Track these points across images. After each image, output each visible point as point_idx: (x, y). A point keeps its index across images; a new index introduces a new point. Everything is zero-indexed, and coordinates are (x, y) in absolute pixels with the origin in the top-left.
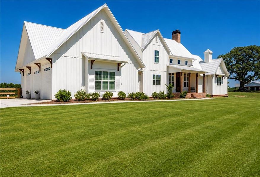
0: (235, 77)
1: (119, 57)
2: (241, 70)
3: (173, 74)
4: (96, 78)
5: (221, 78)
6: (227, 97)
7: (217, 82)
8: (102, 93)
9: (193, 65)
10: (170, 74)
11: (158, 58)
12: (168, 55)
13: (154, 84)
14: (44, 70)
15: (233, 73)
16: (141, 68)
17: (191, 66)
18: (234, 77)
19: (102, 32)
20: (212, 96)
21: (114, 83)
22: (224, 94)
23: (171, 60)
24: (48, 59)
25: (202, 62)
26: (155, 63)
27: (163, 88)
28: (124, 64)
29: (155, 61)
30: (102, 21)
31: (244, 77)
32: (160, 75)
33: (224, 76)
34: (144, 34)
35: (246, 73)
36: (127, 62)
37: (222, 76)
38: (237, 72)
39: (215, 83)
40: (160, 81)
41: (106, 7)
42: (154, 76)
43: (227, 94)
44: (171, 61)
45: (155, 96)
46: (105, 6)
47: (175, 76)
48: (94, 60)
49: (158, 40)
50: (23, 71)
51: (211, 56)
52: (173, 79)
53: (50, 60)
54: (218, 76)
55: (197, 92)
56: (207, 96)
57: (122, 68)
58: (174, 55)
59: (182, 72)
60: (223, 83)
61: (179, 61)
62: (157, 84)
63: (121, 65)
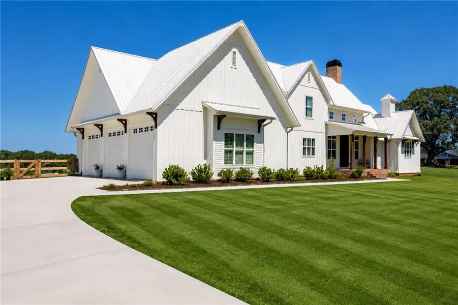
3: (334, 137)
4: (226, 145)
5: (410, 143)
6: (420, 175)
7: (405, 151)
8: (234, 170)
9: (365, 121)
10: (329, 137)
11: (311, 110)
12: (327, 104)
13: (304, 153)
14: (133, 131)
16: (292, 128)
17: (362, 124)
19: (234, 67)
20: (397, 175)
23: (331, 113)
24: (150, 114)
25: (379, 116)
26: (307, 118)
27: (319, 160)
28: (270, 121)
29: (306, 115)
30: (235, 49)
32: (314, 139)
33: (416, 141)
34: (284, 66)
36: (274, 118)
37: (413, 141)
39: (402, 153)
40: (313, 149)
42: (304, 140)
43: (420, 171)
44: (331, 115)
45: (310, 175)
46: (242, 23)
48: (225, 116)
49: (312, 78)
50: (82, 131)
51: (393, 106)
52: (334, 146)
53: (154, 115)
54: (407, 142)
55: (375, 168)
56: (390, 175)
57: (265, 127)
58: (336, 104)
59: (353, 135)
60: (414, 154)
61: (344, 115)
62: (309, 154)
63: (264, 123)
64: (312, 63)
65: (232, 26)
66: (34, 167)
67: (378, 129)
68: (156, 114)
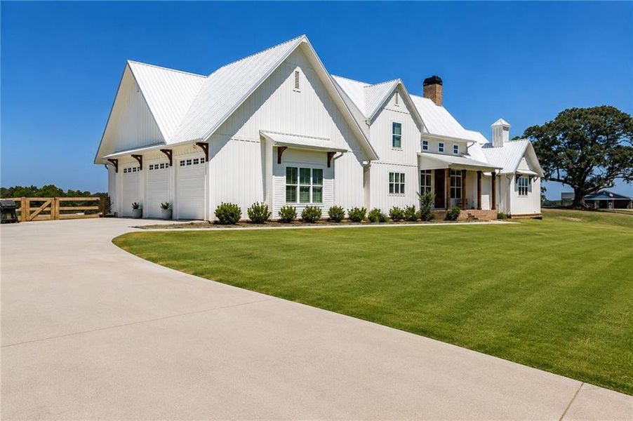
0: (563, 177)
1: (329, 140)
2: (577, 163)
3: (429, 171)
4: (288, 180)
5: (527, 179)
6: (541, 218)
7: (520, 188)
8: (299, 208)
9: (469, 152)
10: (423, 171)
11: (399, 139)
12: (420, 131)
13: (391, 191)
14: (180, 163)
15: (558, 169)
17: (466, 156)
18: (560, 178)
19: (297, 89)
20: (509, 217)
21: (320, 190)
22: (533, 213)
23: (425, 143)
24: (200, 144)
25: (489, 145)
26: (395, 148)
27: (411, 199)
28: (340, 153)
29: (394, 146)
30: (298, 69)
31: (585, 178)
32: (404, 174)
33: (533, 176)
34: (368, 85)
35: (590, 170)
36: (346, 151)
37: (530, 176)
38: (567, 167)
39: (516, 190)
40: (403, 186)
41: (306, 41)
42: (391, 174)
43: (540, 212)
44: (425, 145)
45: (397, 216)
46: (304, 39)
47: (433, 175)
48: (286, 147)
49: (400, 100)
50: (115, 162)
51: (506, 134)
52: (428, 183)
53: (204, 145)
54: (521, 177)
55: (479, 208)
56: (500, 217)
57: (336, 160)
58: (431, 133)
59: (450, 169)
60: (531, 191)
61: (441, 145)
62: (397, 191)
63: (335, 156)
64: (400, 82)
65: (294, 41)
66: (50, 206)
67: (487, 163)
68: (207, 145)
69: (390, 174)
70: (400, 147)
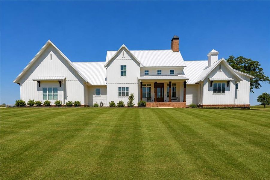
69: (119, 88)
70: (126, 75)
